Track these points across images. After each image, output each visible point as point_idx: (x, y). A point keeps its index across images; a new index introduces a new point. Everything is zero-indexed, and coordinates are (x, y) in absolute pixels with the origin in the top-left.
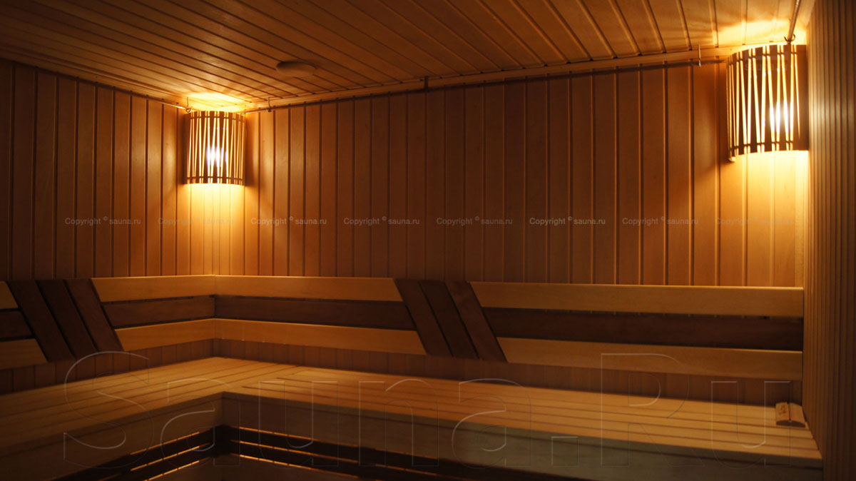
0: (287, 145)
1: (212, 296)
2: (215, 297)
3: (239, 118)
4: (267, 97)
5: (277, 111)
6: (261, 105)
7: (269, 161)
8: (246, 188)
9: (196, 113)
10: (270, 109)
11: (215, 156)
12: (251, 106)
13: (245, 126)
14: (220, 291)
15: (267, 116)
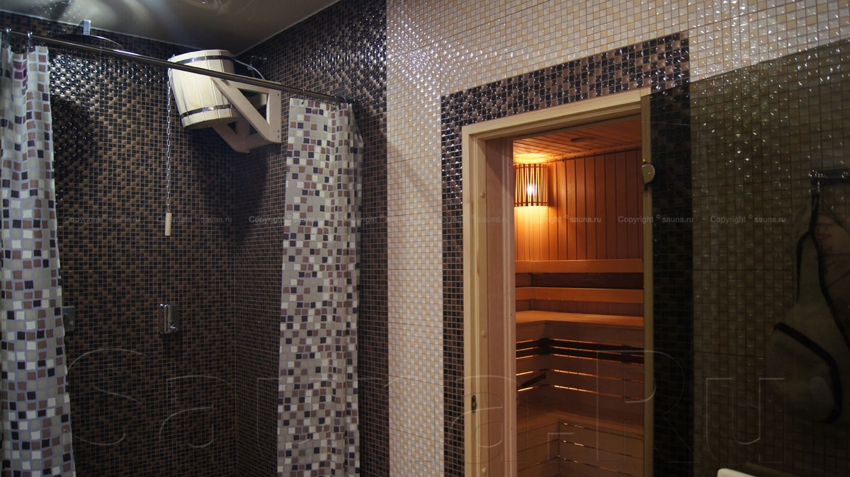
0: (574, 180)
1: (530, 274)
2: (531, 274)
3: (545, 166)
4: (561, 153)
5: (567, 161)
6: (557, 158)
7: (563, 190)
8: (550, 208)
9: (520, 165)
10: (564, 160)
11: (531, 190)
12: (551, 158)
13: (547, 170)
14: (535, 271)
15: (561, 164)
